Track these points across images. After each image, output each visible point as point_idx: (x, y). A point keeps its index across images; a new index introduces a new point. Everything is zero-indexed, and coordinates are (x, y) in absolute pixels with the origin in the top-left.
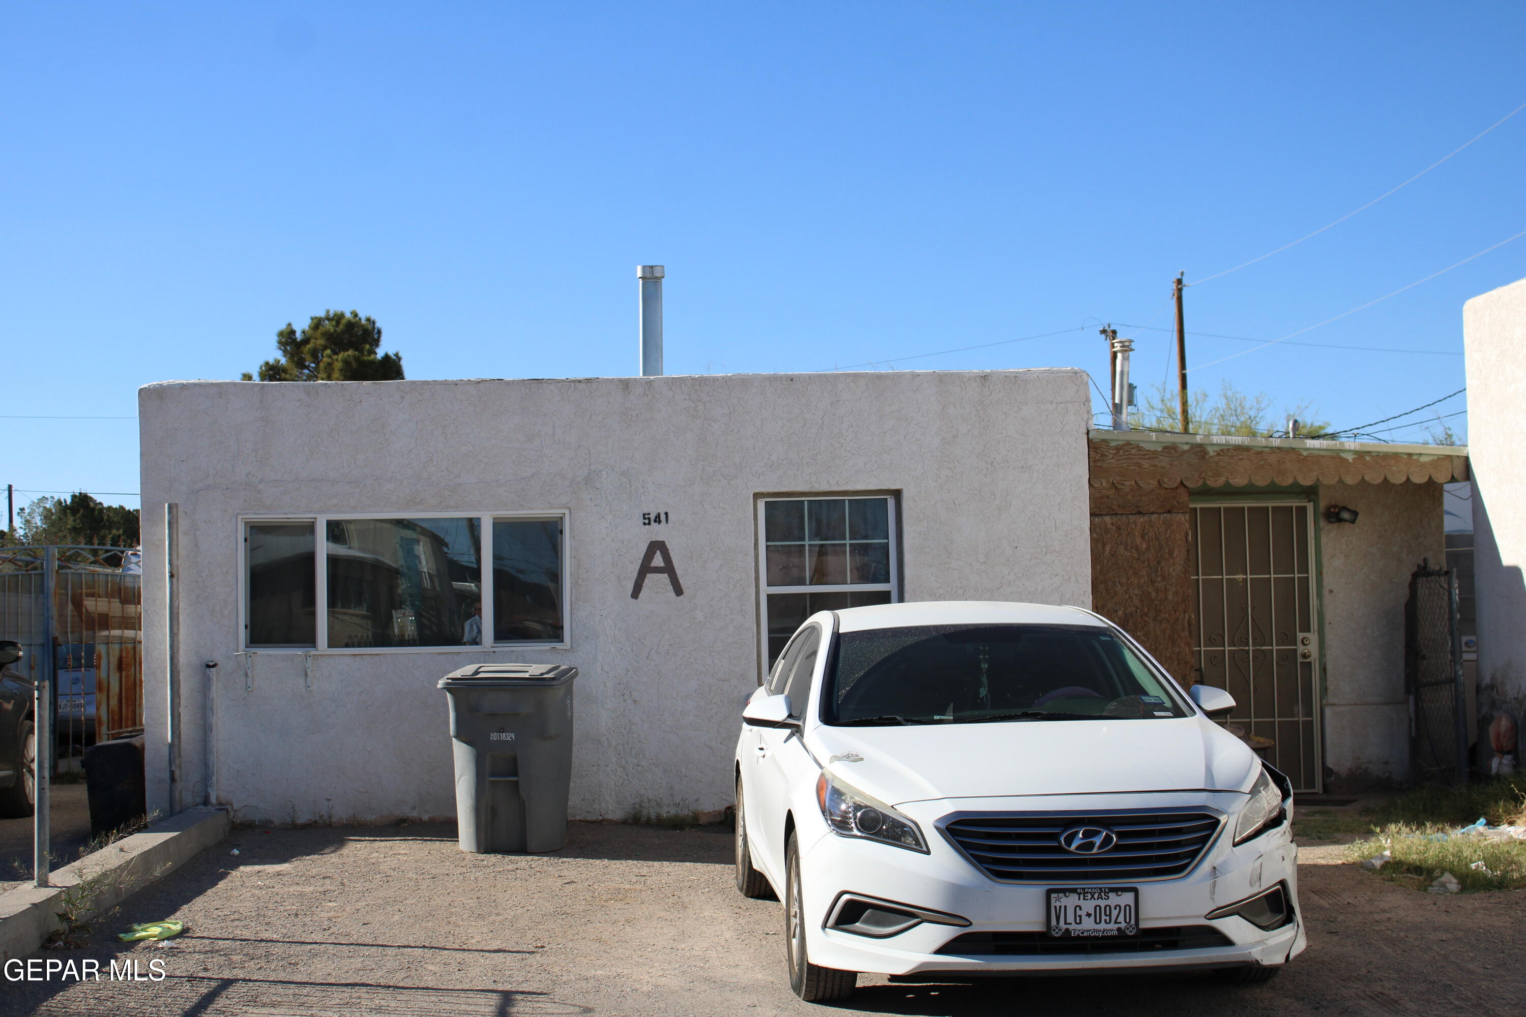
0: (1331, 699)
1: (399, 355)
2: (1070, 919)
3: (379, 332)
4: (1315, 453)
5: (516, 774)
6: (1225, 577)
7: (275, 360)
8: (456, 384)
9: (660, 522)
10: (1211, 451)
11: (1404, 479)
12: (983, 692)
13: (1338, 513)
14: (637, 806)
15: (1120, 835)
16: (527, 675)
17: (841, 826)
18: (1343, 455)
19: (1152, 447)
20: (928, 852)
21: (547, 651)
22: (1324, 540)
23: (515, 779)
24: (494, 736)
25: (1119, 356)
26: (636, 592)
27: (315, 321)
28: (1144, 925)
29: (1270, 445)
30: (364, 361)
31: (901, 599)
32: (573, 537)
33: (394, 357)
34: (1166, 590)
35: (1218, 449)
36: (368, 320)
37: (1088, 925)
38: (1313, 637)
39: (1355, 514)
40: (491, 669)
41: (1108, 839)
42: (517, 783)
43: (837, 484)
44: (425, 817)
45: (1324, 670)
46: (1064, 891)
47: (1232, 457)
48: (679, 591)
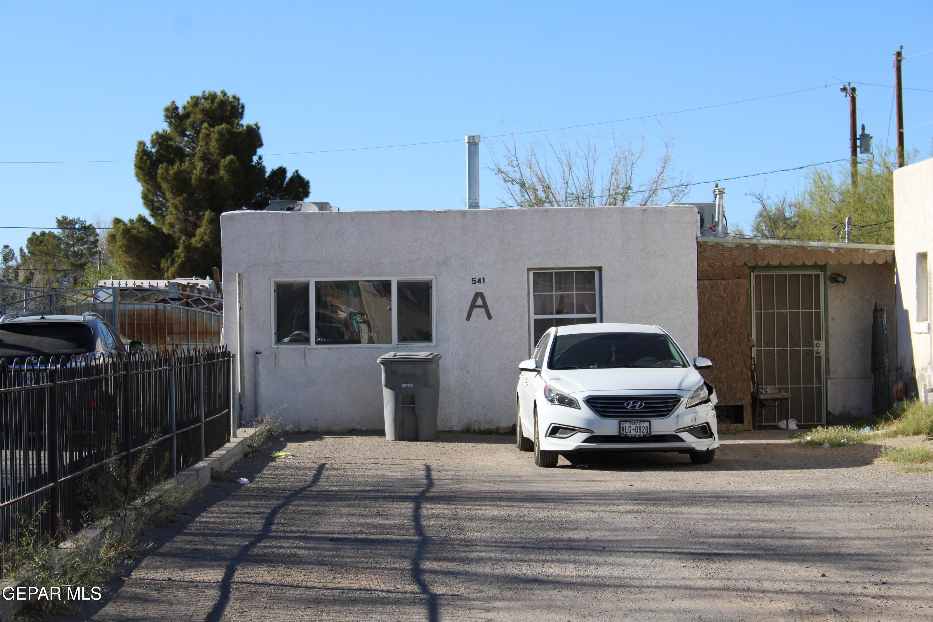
0: (832, 376)
1: (259, 125)
2: (627, 431)
3: (243, 107)
4: (814, 248)
5: (413, 403)
6: (775, 311)
7: (164, 131)
8: (379, 213)
9: (480, 282)
10: (760, 248)
11: (861, 262)
12: (613, 359)
13: (836, 278)
14: (469, 424)
15: (645, 403)
16: (419, 357)
17: (552, 401)
18: (829, 250)
19: (730, 246)
20: (580, 409)
21: (424, 347)
22: (829, 292)
23: (413, 406)
24: (403, 386)
25: (718, 196)
26: (468, 318)
27: (194, 99)
28: (653, 433)
29: (791, 244)
30: (235, 132)
31: (601, 321)
32: (437, 290)
33: (254, 127)
34: (736, 318)
35: (764, 246)
36: (234, 97)
37: (633, 433)
38: (822, 343)
39: (845, 278)
40: (401, 354)
41: (641, 405)
42: (414, 407)
43: (569, 264)
44: (364, 429)
45: (828, 360)
46: (625, 421)
47: (771, 250)
48: (490, 317)
